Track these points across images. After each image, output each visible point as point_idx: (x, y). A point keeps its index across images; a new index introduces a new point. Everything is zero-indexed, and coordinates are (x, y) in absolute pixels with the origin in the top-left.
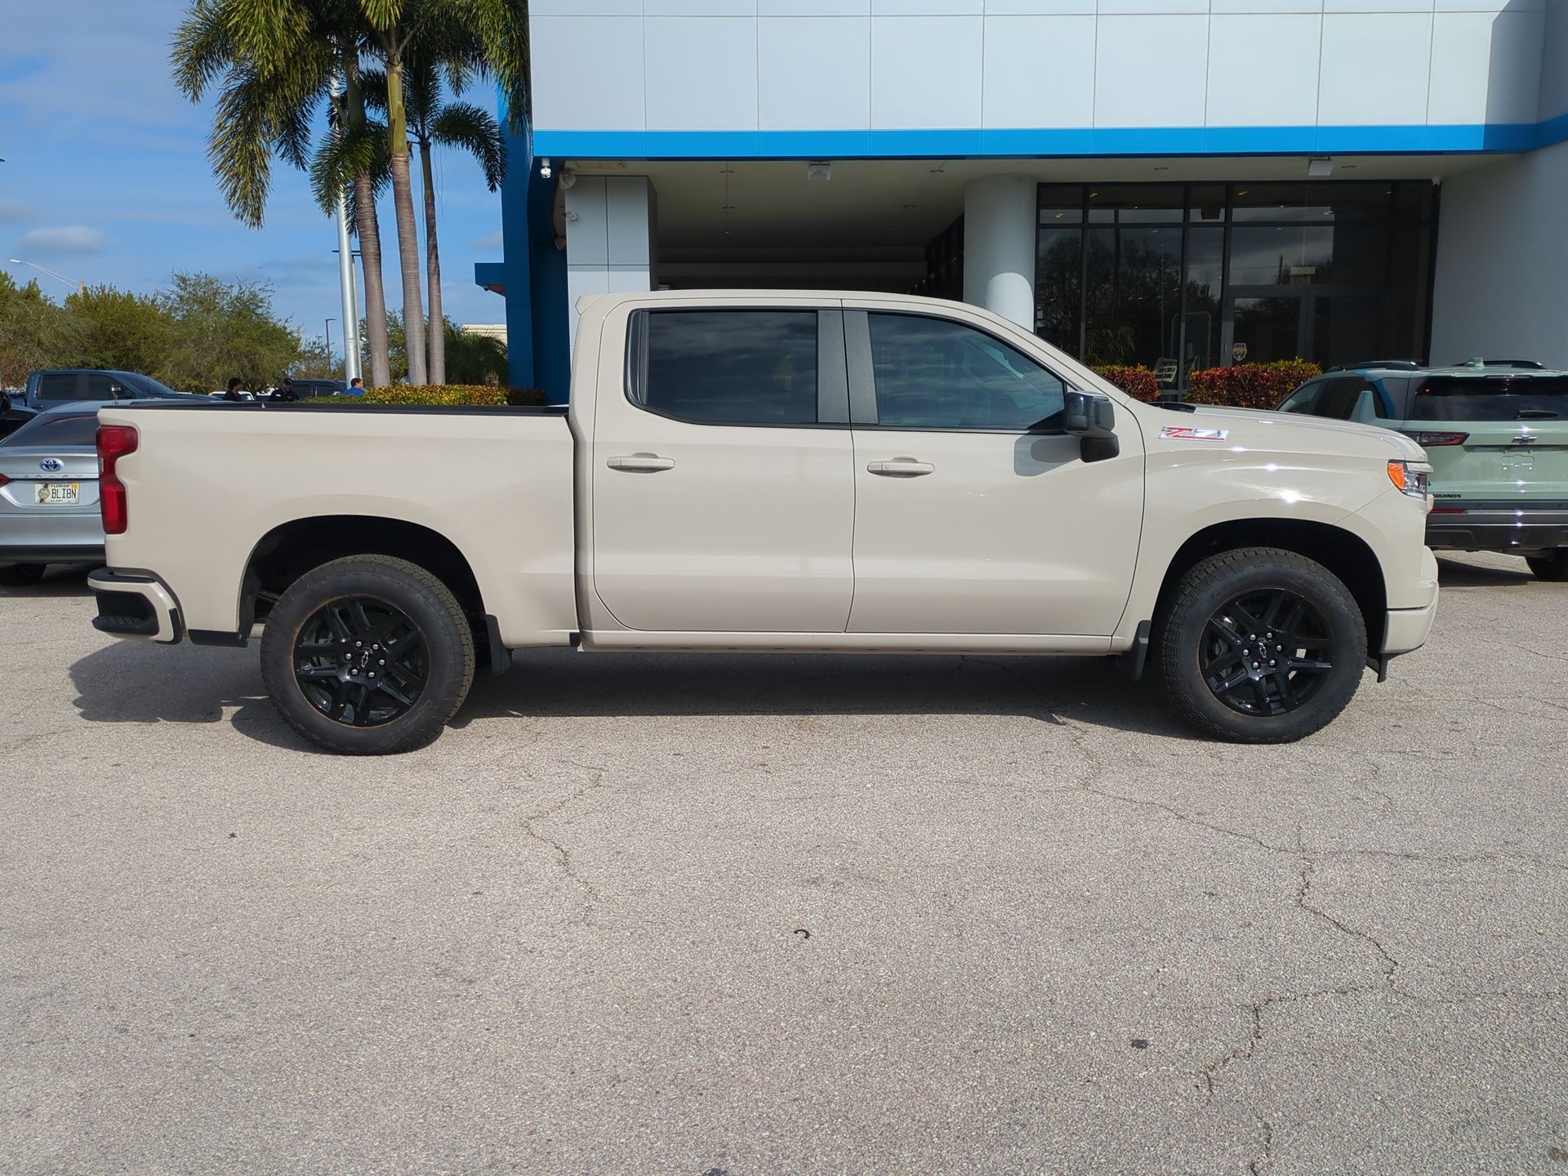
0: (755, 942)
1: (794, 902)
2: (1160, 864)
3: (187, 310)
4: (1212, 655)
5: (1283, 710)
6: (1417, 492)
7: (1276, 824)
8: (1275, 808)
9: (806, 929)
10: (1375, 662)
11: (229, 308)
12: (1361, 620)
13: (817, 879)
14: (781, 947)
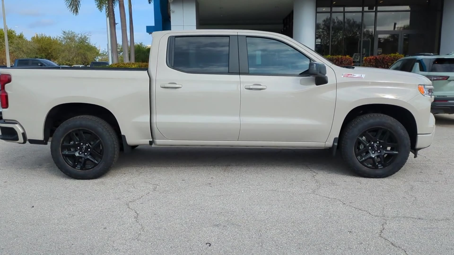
0: (192, 247)
1: (208, 233)
2: (334, 220)
3: (66, 41)
4: (359, 148)
5: (382, 167)
6: (428, 95)
7: (376, 207)
8: (376, 201)
9: (209, 242)
10: (414, 151)
11: (78, 40)
12: (409, 138)
13: (218, 224)
14: (200, 249)
